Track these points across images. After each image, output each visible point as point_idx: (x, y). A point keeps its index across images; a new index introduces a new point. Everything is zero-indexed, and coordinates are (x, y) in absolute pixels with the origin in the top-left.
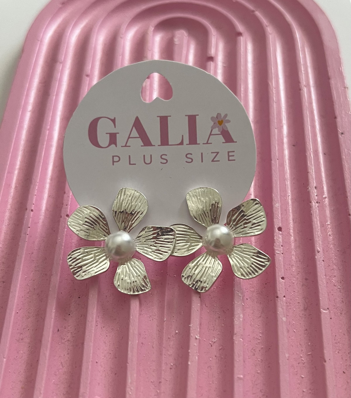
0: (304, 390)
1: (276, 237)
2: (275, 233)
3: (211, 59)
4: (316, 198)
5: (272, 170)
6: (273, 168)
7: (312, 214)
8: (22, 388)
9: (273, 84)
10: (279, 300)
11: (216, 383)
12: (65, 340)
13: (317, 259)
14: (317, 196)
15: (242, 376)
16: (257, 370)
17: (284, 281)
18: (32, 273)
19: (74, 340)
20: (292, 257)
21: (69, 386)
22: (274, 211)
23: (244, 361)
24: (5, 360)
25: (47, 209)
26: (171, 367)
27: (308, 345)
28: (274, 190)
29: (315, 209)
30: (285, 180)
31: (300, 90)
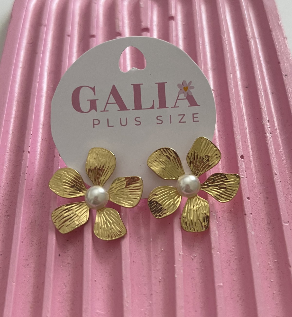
0: (274, 292)
1: (239, 164)
2: (239, 161)
3: (172, 18)
4: (270, 129)
5: (231, 108)
6: (232, 106)
7: (267, 143)
8: (31, 308)
9: (225, 37)
10: (247, 217)
11: (200, 291)
12: (66, 263)
13: (275, 181)
14: (270, 128)
15: (221, 284)
16: (233, 278)
17: (249, 200)
18: (33, 206)
19: (74, 263)
20: (254, 180)
21: (73, 303)
22: (236, 142)
23: (222, 272)
24: (14, 284)
25: (41, 151)
26: (160, 280)
27: (274, 254)
28: (235, 125)
29: (269, 139)
30: (242, 116)
31: (248, 41)
